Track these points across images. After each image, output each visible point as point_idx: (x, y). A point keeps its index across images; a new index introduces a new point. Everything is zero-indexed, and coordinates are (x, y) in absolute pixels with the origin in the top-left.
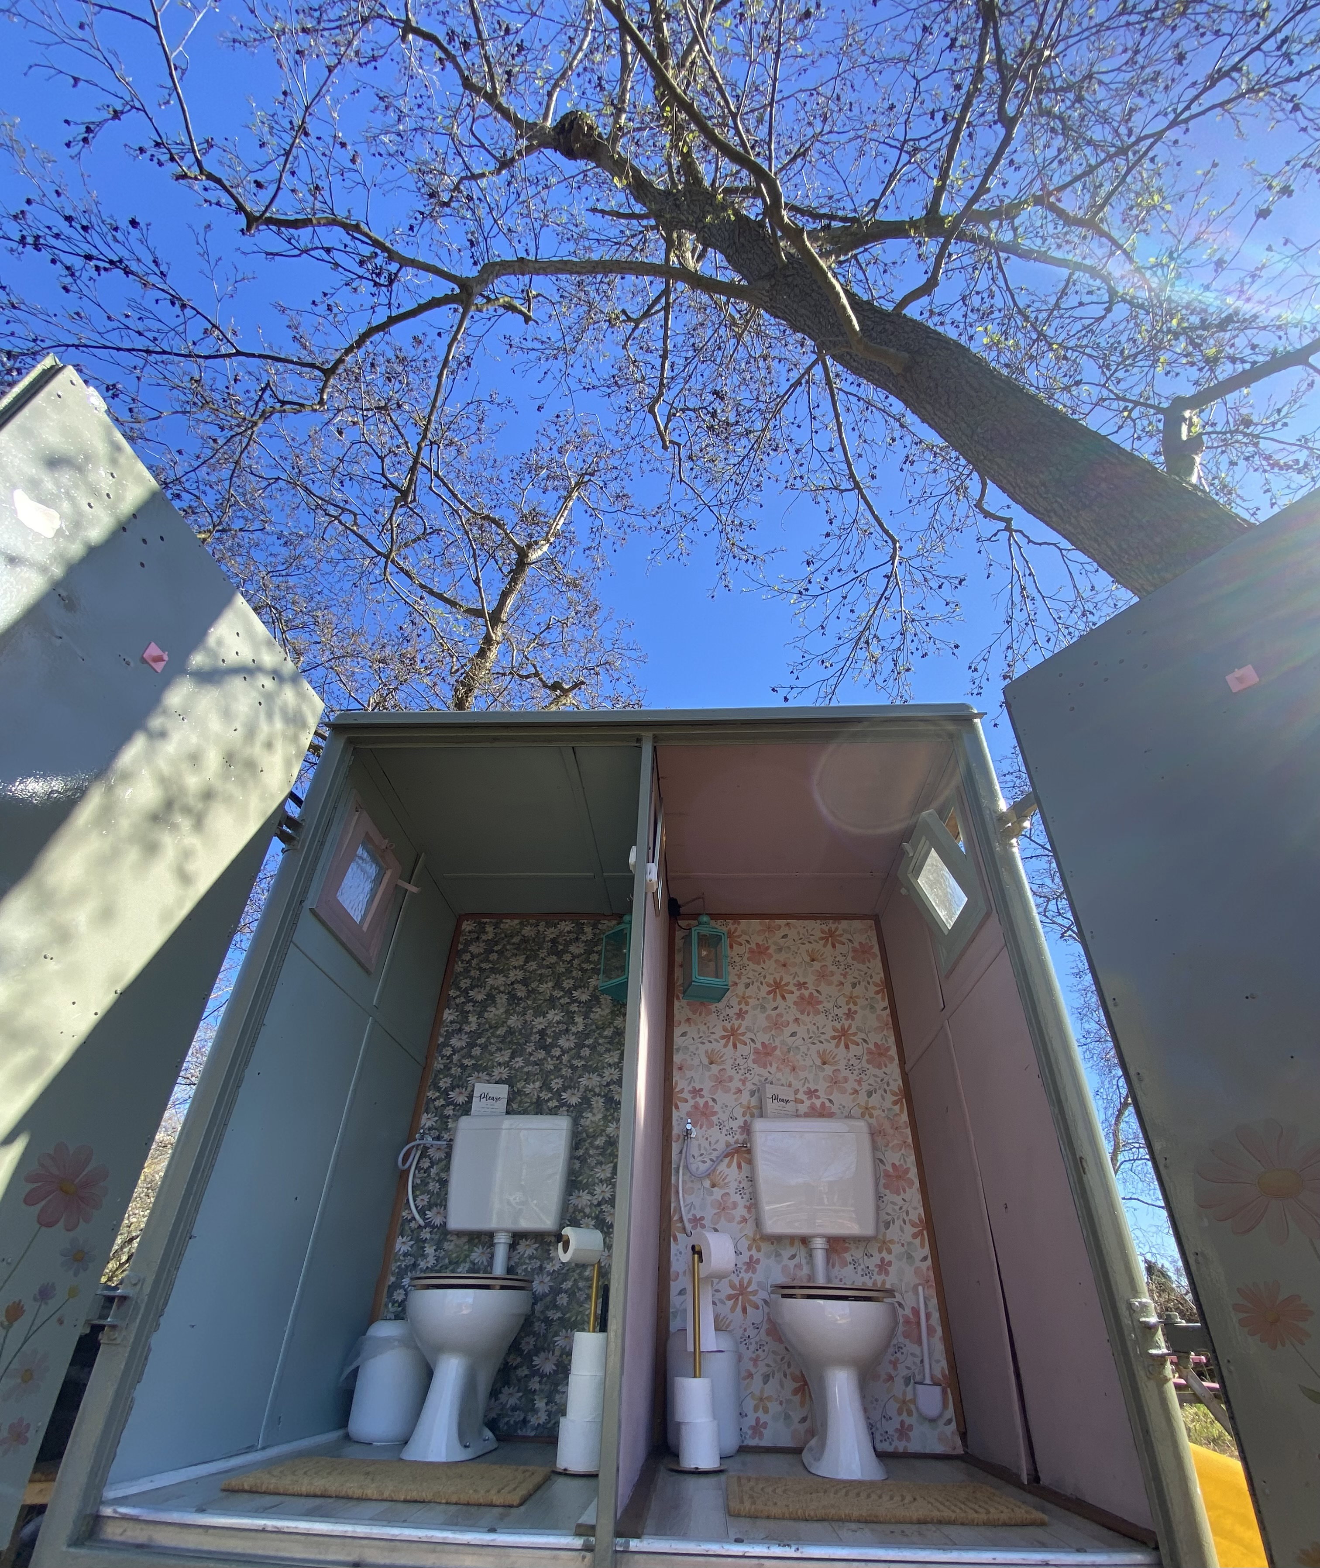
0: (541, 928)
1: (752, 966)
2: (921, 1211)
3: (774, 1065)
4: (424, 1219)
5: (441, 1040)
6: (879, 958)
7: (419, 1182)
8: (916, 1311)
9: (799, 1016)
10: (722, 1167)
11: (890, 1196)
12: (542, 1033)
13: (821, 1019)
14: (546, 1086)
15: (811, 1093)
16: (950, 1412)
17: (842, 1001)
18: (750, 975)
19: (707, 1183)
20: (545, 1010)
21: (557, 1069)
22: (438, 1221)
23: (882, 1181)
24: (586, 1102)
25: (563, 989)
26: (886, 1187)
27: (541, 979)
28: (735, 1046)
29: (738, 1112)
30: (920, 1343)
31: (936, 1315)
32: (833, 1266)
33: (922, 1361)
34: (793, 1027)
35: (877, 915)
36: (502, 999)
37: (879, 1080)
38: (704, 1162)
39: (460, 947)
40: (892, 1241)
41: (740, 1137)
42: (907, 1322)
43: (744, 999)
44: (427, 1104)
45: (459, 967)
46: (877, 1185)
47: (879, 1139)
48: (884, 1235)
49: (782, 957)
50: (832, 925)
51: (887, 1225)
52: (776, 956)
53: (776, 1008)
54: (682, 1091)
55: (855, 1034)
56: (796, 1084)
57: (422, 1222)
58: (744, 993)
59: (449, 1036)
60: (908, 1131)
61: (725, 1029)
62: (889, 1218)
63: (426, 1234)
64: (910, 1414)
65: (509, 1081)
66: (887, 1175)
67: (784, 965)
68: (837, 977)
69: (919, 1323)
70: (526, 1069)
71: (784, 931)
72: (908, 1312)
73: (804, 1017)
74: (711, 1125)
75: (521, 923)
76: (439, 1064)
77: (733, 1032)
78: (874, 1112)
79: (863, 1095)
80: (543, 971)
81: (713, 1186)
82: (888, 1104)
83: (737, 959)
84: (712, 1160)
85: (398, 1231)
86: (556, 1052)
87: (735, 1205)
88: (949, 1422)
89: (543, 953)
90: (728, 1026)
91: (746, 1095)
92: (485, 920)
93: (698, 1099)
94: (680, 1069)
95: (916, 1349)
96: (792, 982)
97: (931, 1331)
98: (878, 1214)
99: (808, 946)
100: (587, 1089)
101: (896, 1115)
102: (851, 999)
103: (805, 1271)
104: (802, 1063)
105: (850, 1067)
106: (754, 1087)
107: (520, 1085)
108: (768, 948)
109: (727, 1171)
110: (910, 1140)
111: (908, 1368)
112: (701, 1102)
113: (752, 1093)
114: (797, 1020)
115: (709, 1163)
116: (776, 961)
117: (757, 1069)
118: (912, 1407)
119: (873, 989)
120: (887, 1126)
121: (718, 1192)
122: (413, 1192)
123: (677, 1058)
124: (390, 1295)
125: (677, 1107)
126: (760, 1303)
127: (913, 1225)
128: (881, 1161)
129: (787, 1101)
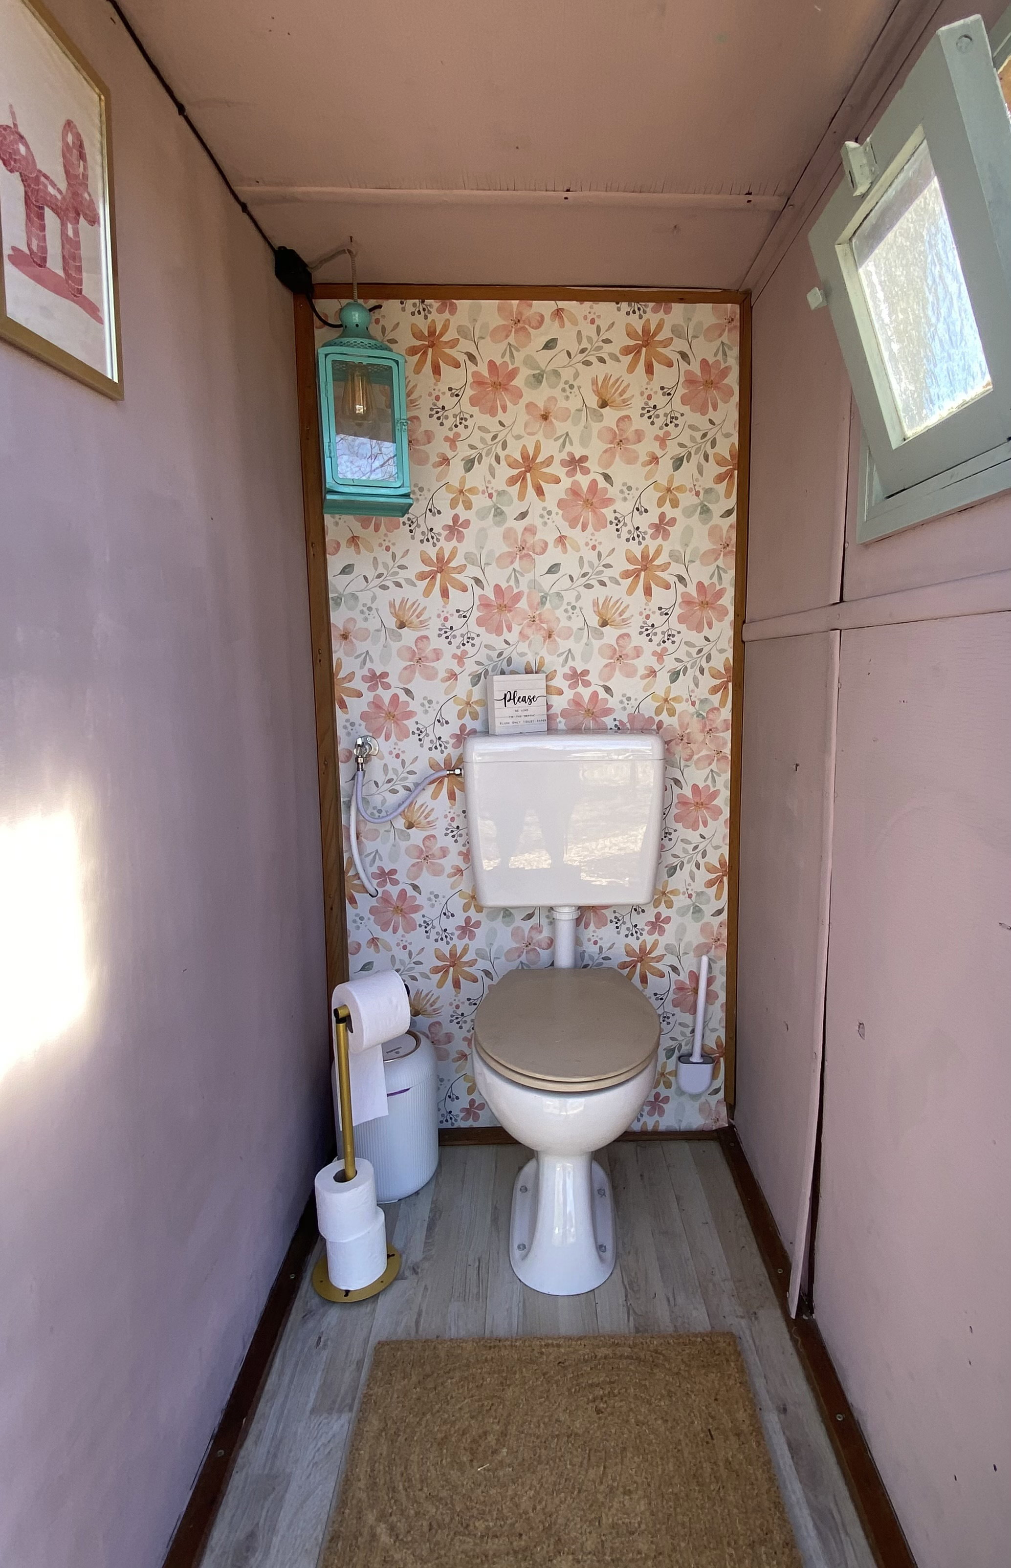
1: (480, 418)
2: (726, 851)
3: (516, 629)
6: (736, 398)
8: (695, 977)
9: (567, 531)
10: (425, 797)
11: (681, 831)
13: (606, 538)
15: (577, 677)
17: (650, 499)
18: (475, 440)
19: (400, 823)
23: (674, 811)
26: (677, 819)
28: (445, 594)
29: (451, 712)
31: (721, 980)
32: (587, 926)
33: (693, 1031)
34: (554, 555)
35: (748, 294)
37: (694, 651)
38: (394, 792)
40: (674, 892)
41: (451, 751)
42: (681, 988)
43: (462, 495)
46: (664, 814)
47: (679, 751)
48: (666, 885)
49: (540, 396)
50: (652, 315)
51: (672, 871)
52: (529, 395)
53: (523, 515)
54: (351, 677)
55: (665, 567)
56: (553, 662)
58: (463, 481)
60: (728, 735)
61: (426, 560)
62: (676, 861)
64: (668, 1085)
66: (684, 803)
67: (545, 417)
68: (649, 446)
69: (696, 990)
71: (551, 329)
72: (684, 977)
73: (575, 534)
74: (404, 734)
77: (441, 565)
78: (679, 707)
79: (663, 677)
81: (410, 826)
82: (703, 692)
83: (447, 401)
84: (408, 789)
87: (444, 852)
88: (716, 1091)
90: (432, 553)
91: (463, 685)
93: (380, 691)
94: (345, 637)
96: (558, 458)
98: (660, 856)
99: (598, 371)
101: (714, 709)
102: (669, 494)
103: (546, 933)
104: (564, 623)
105: (648, 630)
106: (480, 669)
108: (513, 374)
109: (431, 804)
110: (727, 750)
112: (386, 696)
113: (476, 679)
114: (561, 539)
115: (402, 793)
116: (530, 406)
117: (486, 637)
119: (713, 469)
120: (695, 727)
121: (417, 836)
123: (338, 618)
125: (343, 705)
126: (479, 974)
127: (710, 869)
128: (677, 782)
129: (532, 699)
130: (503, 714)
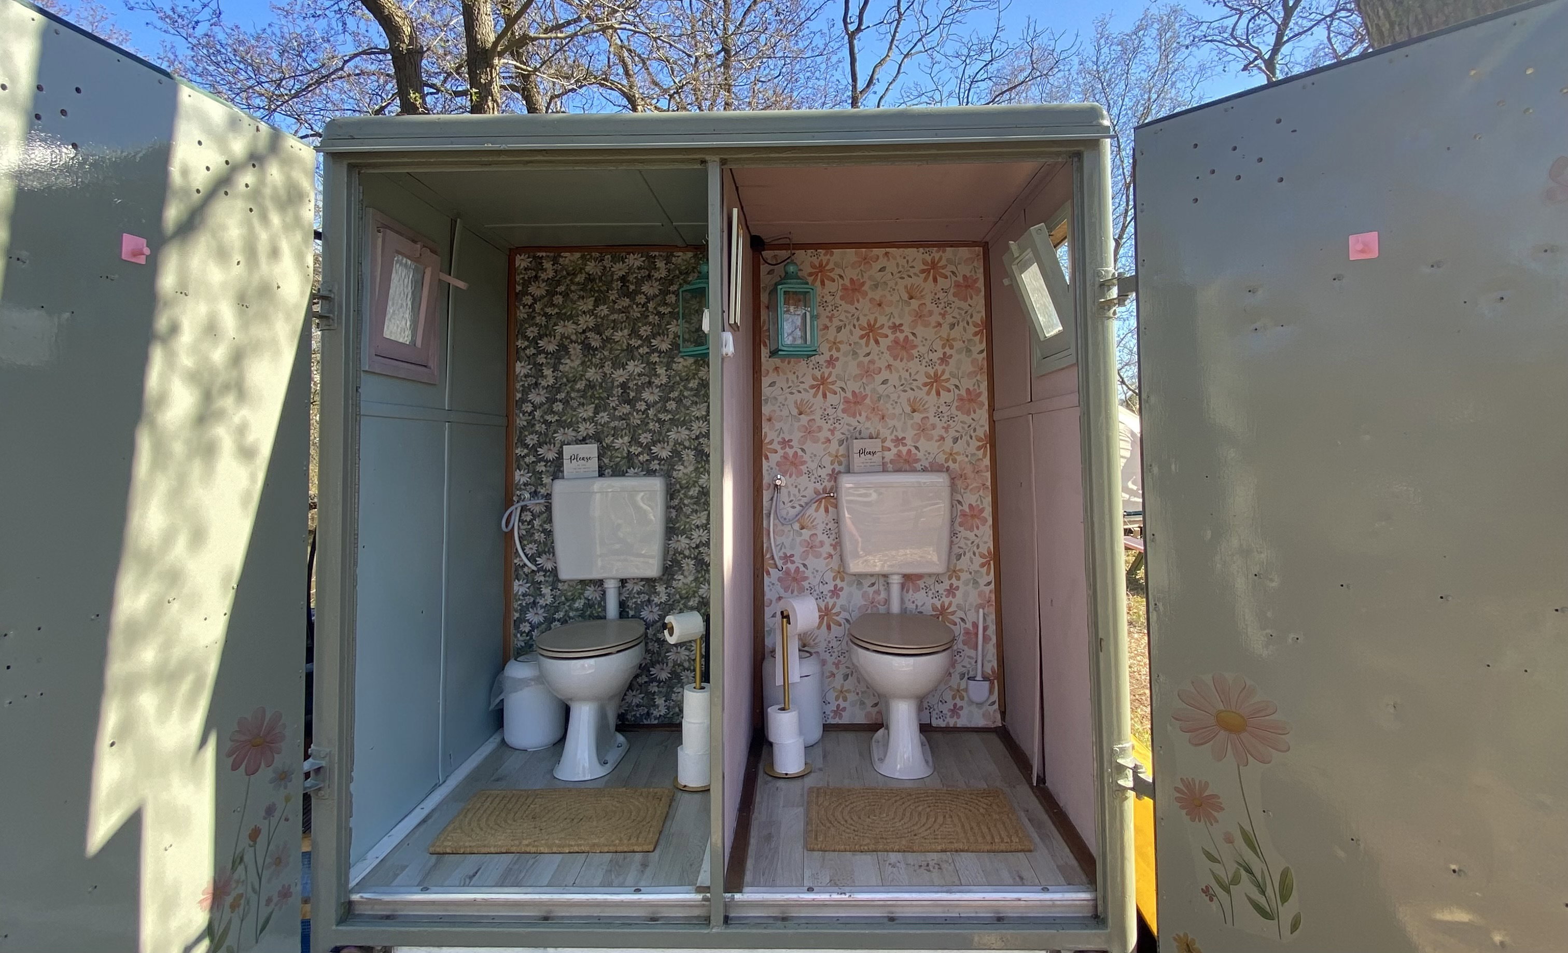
0: (607, 262)
1: (845, 306)
2: (991, 545)
3: (863, 414)
4: (536, 565)
5: (519, 396)
6: (983, 293)
7: (524, 533)
8: (975, 625)
9: (891, 361)
10: (811, 511)
11: (963, 533)
12: (624, 386)
13: (914, 365)
14: (634, 440)
15: (899, 441)
16: (995, 697)
17: (938, 345)
18: (843, 317)
19: (796, 526)
20: (624, 360)
21: (645, 423)
22: (549, 566)
23: (959, 520)
24: (676, 454)
25: (640, 337)
26: (961, 525)
27: (615, 326)
28: (825, 396)
29: (827, 461)
30: (976, 649)
31: (992, 628)
32: (908, 591)
33: (976, 662)
34: (885, 374)
35: (987, 243)
36: (575, 350)
37: (966, 426)
38: (794, 507)
39: (519, 288)
40: (961, 570)
41: (829, 485)
42: (967, 632)
43: (835, 345)
44: (518, 461)
45: (522, 313)
46: (953, 522)
47: (959, 483)
48: (955, 565)
49: (877, 295)
50: (936, 254)
51: (959, 557)
52: (871, 294)
53: (868, 354)
54: (771, 442)
55: (947, 380)
56: (885, 432)
57: (534, 568)
58: (836, 337)
59: (526, 391)
60: (988, 474)
61: (815, 378)
62: (961, 551)
63: (540, 577)
64: (962, 698)
65: (597, 438)
66: (964, 515)
67: (880, 305)
68: (936, 318)
69: (977, 634)
70: (612, 424)
71: (882, 262)
72: (969, 626)
73: (897, 364)
74: (800, 473)
75: (583, 257)
76: (521, 421)
77: (823, 381)
78: (959, 458)
79: (949, 441)
80: (616, 316)
81: (802, 528)
82: (972, 449)
83: (829, 298)
84: (801, 506)
85: (514, 576)
86: (642, 406)
87: (822, 544)
88: (994, 703)
89: (613, 295)
90: (819, 375)
91: (834, 446)
92: (540, 254)
93: (787, 449)
94: (769, 420)
95: (972, 653)
96: (887, 325)
97: (986, 639)
98: (951, 548)
99: (908, 281)
100: (676, 443)
101: (979, 460)
102: (948, 342)
103: (883, 595)
104: (891, 411)
105: (939, 414)
106: (843, 437)
107: (608, 440)
108: (863, 284)
109: (815, 515)
110: (989, 484)
111: (964, 667)
112: (790, 452)
113: (841, 442)
114: (889, 366)
115: (798, 508)
116: (872, 300)
117: (847, 419)
118: (964, 694)
119: (972, 329)
120: (968, 470)
121: (806, 533)
122: (520, 542)
123: (766, 410)
124: (517, 627)
125: (767, 458)
126: (843, 621)
127: (982, 556)
128: (959, 502)
129: (874, 453)
130: (858, 461)
